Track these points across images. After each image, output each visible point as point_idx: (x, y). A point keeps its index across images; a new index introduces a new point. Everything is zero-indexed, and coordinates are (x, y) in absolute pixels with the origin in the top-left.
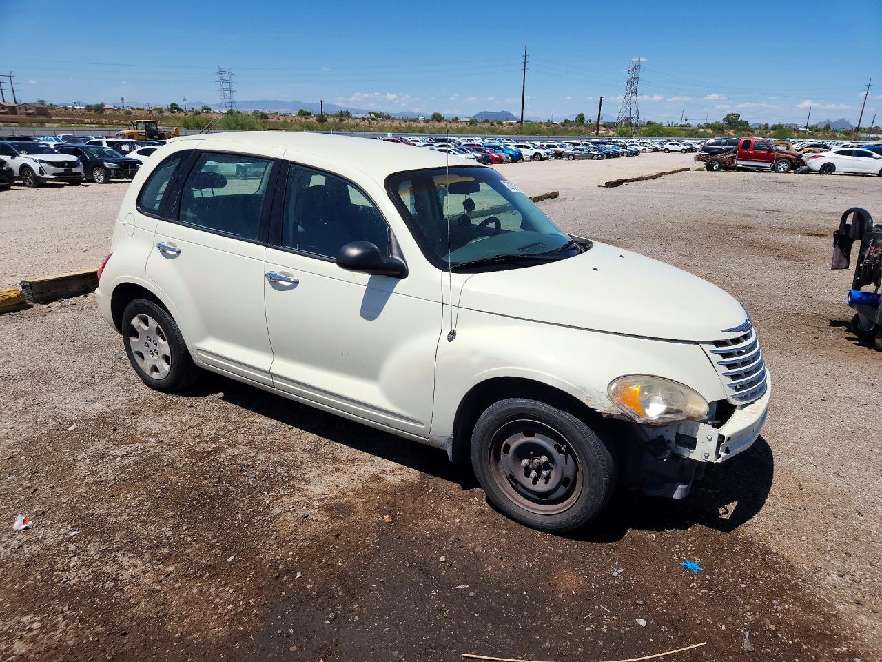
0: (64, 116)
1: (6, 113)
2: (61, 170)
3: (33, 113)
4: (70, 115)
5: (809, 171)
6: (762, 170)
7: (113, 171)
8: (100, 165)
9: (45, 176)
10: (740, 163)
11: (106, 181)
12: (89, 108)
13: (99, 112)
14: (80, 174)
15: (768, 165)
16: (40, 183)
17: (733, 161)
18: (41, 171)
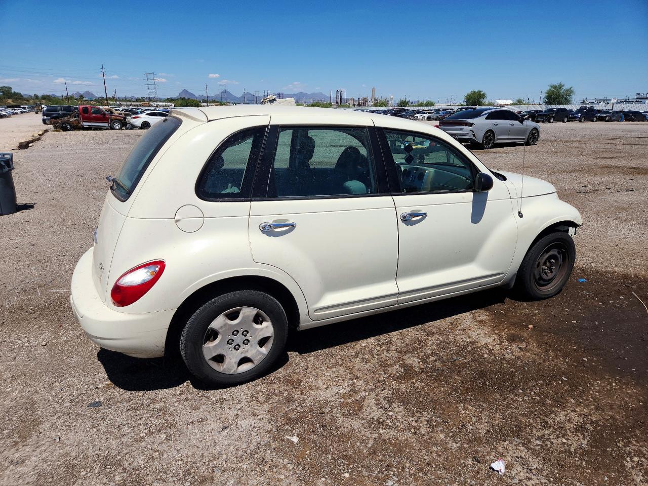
5: (133, 127)
6: (100, 128)
10: (86, 124)
15: (107, 125)
17: (79, 123)
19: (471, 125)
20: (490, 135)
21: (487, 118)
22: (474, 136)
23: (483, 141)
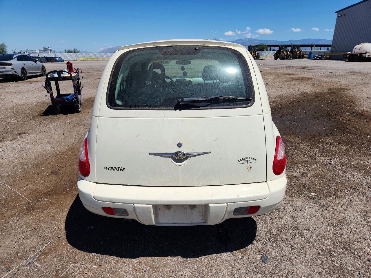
19: (10, 65)
20: (24, 71)
21: (18, 60)
22: (15, 72)
23: (22, 75)
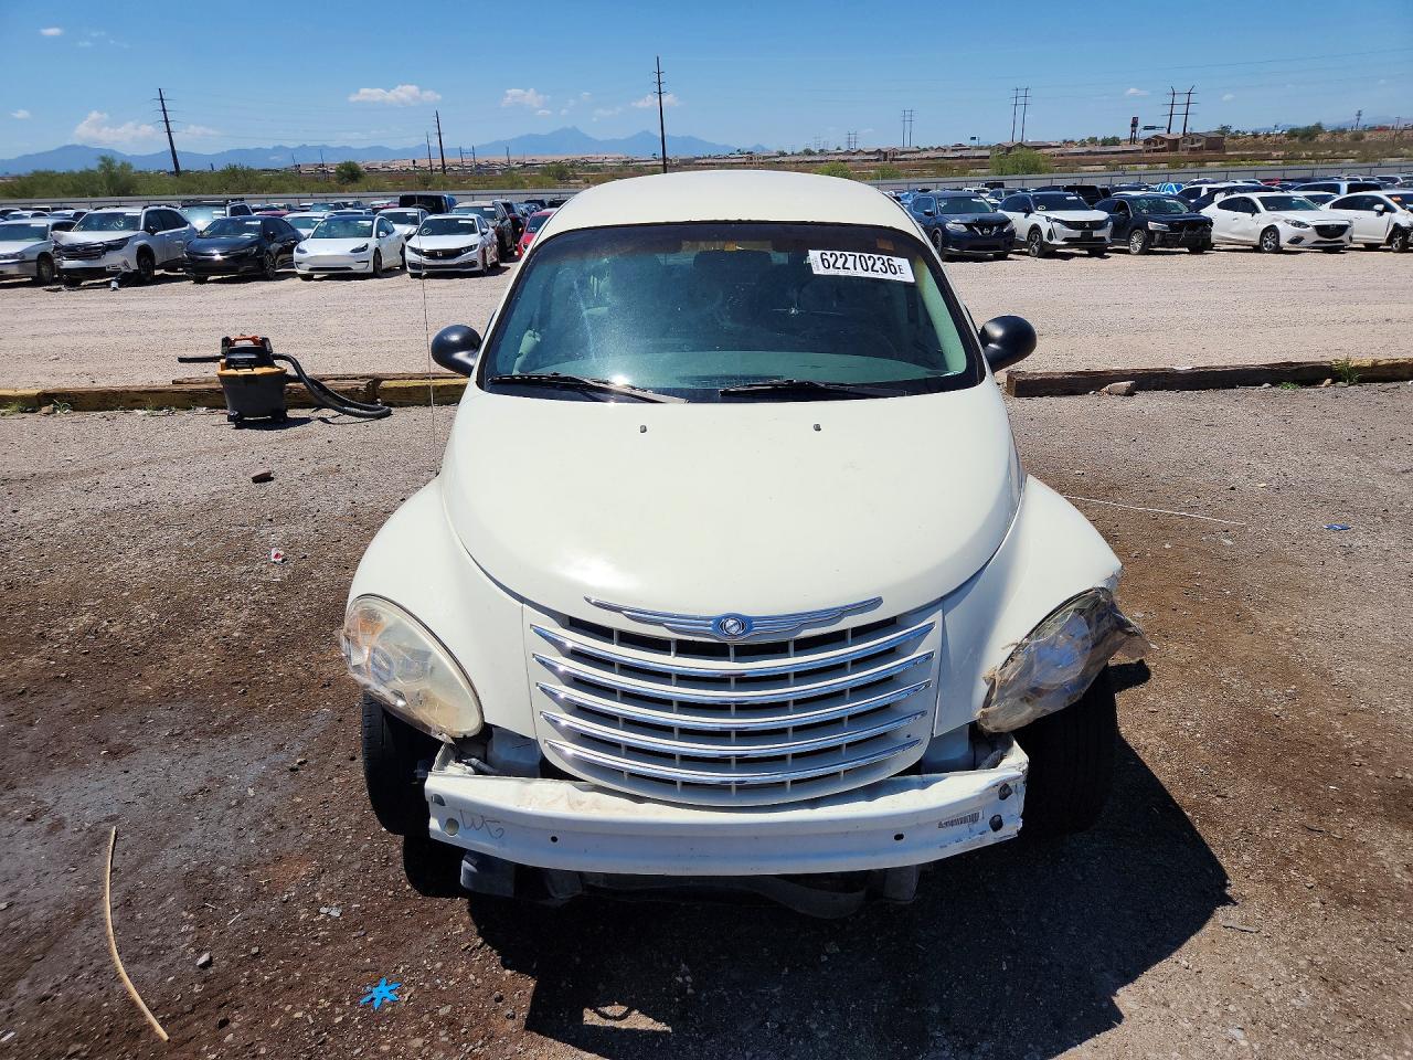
0: (1250, 148)
1: (1163, 150)
2: (1077, 234)
3: (1201, 148)
4: (1260, 146)
7: (1157, 236)
8: (1142, 226)
9: (1054, 242)
11: (1145, 251)
12: (1293, 133)
13: (1307, 139)
14: (1103, 239)
16: (1048, 252)
18: (1050, 236)
